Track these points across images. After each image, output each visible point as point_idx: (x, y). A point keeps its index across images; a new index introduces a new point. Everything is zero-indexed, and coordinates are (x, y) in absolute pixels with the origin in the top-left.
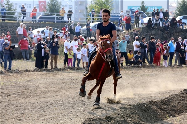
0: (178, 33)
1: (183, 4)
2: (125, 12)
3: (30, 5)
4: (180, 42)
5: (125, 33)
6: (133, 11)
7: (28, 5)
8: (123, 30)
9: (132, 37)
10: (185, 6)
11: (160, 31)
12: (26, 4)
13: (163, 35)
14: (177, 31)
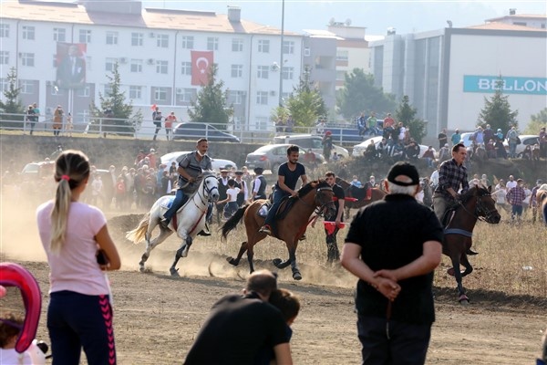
3: (166, 63)
7: (158, 63)
12: (154, 62)
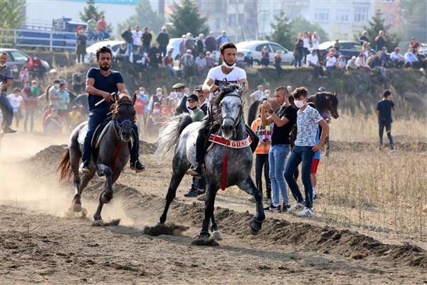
0: (164, 78)
1: (186, 7)
2: (51, 23)
4: (160, 96)
5: (55, 74)
6: (70, 22)
8: (52, 68)
9: (71, 82)
10: (189, 13)
11: (127, 73)
13: (134, 81)
14: (162, 74)
